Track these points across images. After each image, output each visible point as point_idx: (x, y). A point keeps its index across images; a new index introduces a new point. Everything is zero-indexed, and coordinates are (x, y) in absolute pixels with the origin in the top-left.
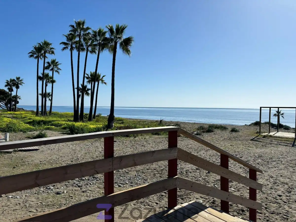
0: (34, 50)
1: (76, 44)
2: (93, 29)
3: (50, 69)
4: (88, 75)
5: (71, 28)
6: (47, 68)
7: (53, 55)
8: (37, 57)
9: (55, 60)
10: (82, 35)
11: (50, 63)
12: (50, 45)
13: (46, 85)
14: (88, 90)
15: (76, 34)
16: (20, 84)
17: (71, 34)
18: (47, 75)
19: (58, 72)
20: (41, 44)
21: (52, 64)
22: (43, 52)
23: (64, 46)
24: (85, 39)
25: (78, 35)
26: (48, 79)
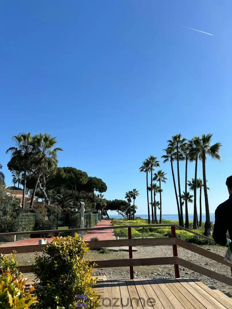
0: (144, 165)
1: (175, 155)
2: (188, 139)
3: (158, 179)
4: (190, 182)
5: (169, 143)
6: (155, 179)
7: (158, 167)
8: (146, 171)
9: (161, 171)
10: (179, 146)
11: (157, 175)
12: (155, 159)
13: (155, 195)
14: (191, 197)
15: (174, 147)
16: (136, 195)
17: (169, 148)
18: (155, 185)
19: (165, 182)
20: (148, 160)
21: (159, 175)
22: (150, 166)
23: (165, 159)
24: (182, 150)
25: (176, 147)
26: (156, 189)
